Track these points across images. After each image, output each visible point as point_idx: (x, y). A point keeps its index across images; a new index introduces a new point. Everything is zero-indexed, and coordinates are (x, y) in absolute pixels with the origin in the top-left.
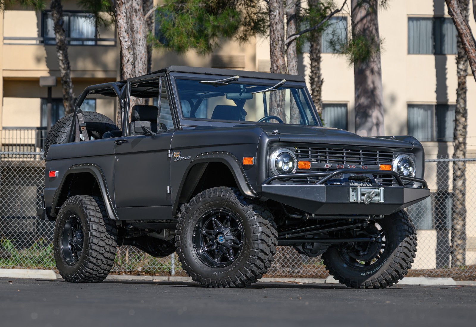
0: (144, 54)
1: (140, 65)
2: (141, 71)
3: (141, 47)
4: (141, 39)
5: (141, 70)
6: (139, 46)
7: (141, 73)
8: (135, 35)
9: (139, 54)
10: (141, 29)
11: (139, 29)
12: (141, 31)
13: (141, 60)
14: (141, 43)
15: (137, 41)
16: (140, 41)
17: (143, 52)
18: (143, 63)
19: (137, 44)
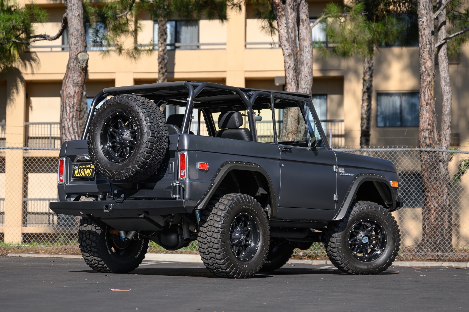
0: (310, 59)
1: (306, 69)
2: (307, 75)
3: (307, 53)
4: (308, 46)
5: (307, 73)
6: (306, 52)
7: (307, 77)
8: (302, 43)
9: (305, 60)
10: (307, 37)
11: (305, 37)
12: (308, 39)
13: (307, 65)
14: (307, 50)
15: (304, 48)
16: (306, 47)
17: (309, 57)
18: (309, 67)
19: (303, 50)
